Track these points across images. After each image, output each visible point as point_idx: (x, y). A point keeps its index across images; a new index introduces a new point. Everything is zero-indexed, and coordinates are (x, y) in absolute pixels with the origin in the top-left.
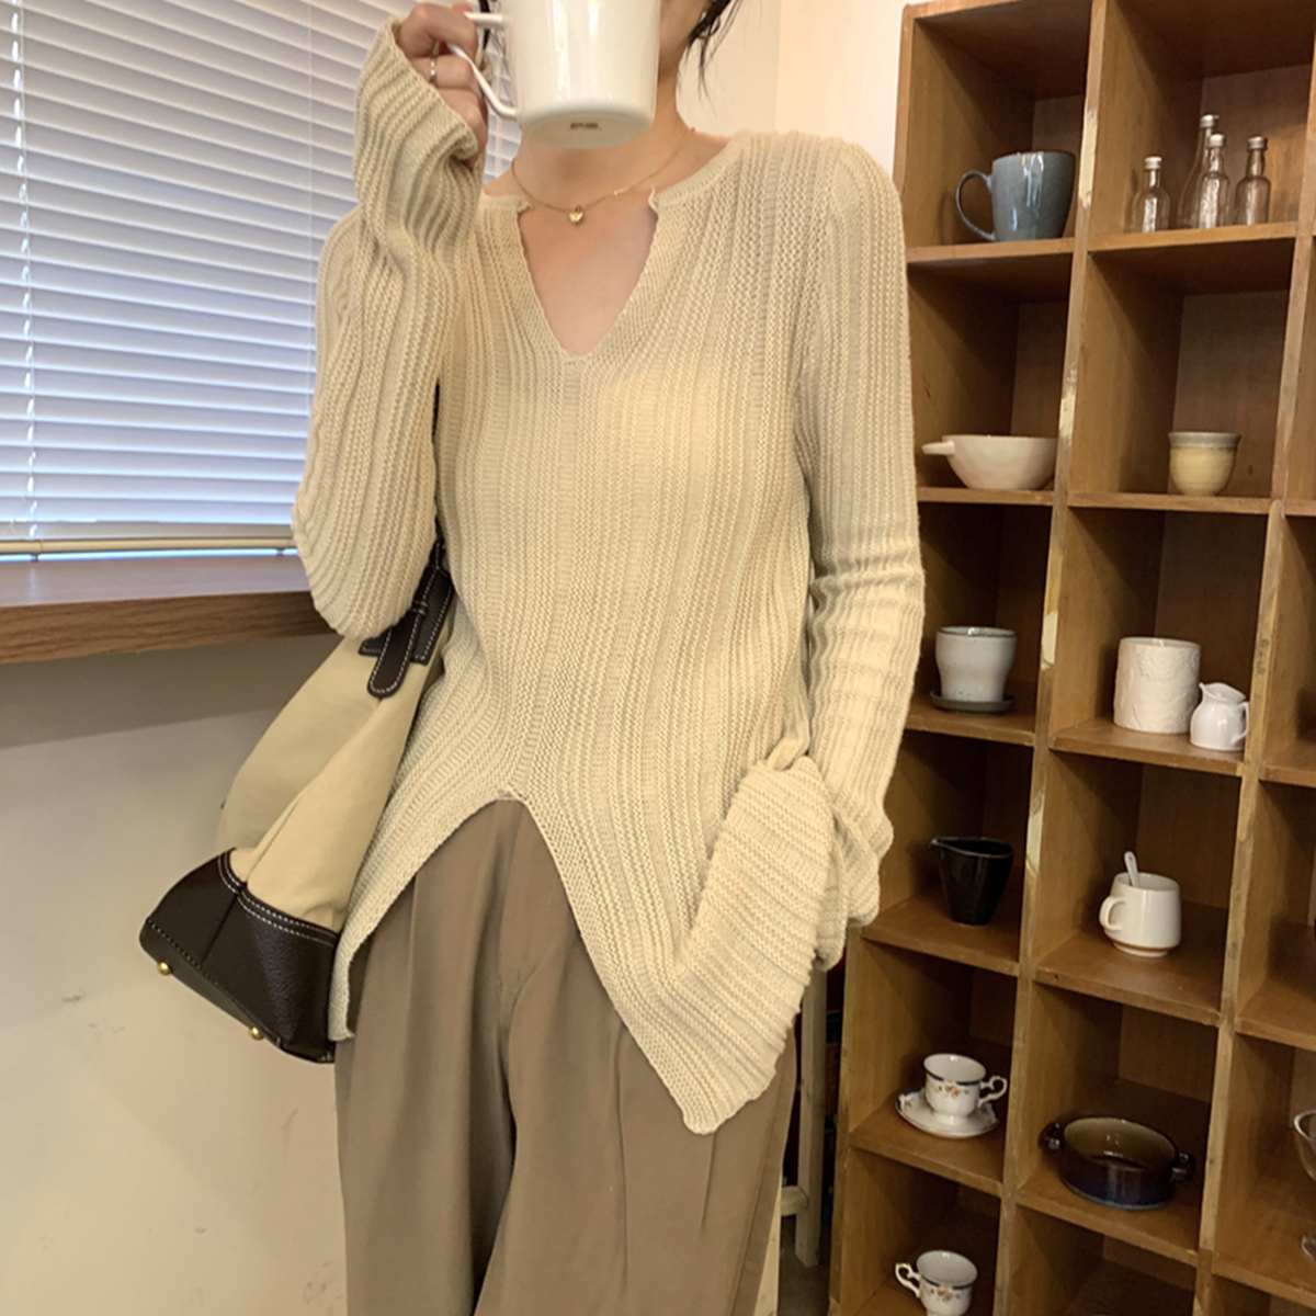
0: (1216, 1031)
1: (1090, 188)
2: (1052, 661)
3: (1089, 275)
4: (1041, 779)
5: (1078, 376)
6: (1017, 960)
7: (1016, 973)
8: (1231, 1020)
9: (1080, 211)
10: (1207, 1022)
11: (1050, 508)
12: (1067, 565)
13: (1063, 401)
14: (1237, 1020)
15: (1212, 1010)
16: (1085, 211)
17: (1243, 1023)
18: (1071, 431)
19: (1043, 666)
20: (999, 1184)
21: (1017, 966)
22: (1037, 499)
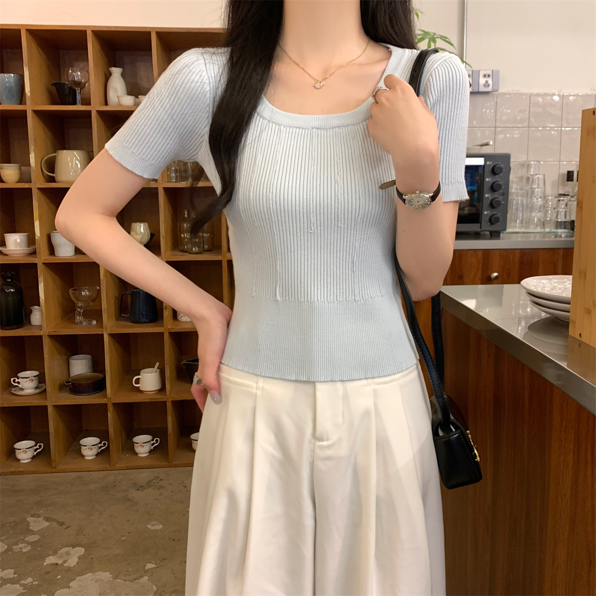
0: (103, 334)
1: (29, 90)
2: (39, 235)
3: (33, 117)
4: (41, 272)
5: (34, 148)
6: (42, 330)
7: (42, 334)
8: (107, 330)
9: (27, 97)
10: (100, 333)
11: (31, 189)
12: (39, 206)
13: (30, 155)
14: (108, 330)
15: (102, 329)
16: (28, 97)
17: (110, 330)
18: (34, 165)
19: (36, 237)
20: (46, 401)
21: (41, 332)
22: (26, 186)
